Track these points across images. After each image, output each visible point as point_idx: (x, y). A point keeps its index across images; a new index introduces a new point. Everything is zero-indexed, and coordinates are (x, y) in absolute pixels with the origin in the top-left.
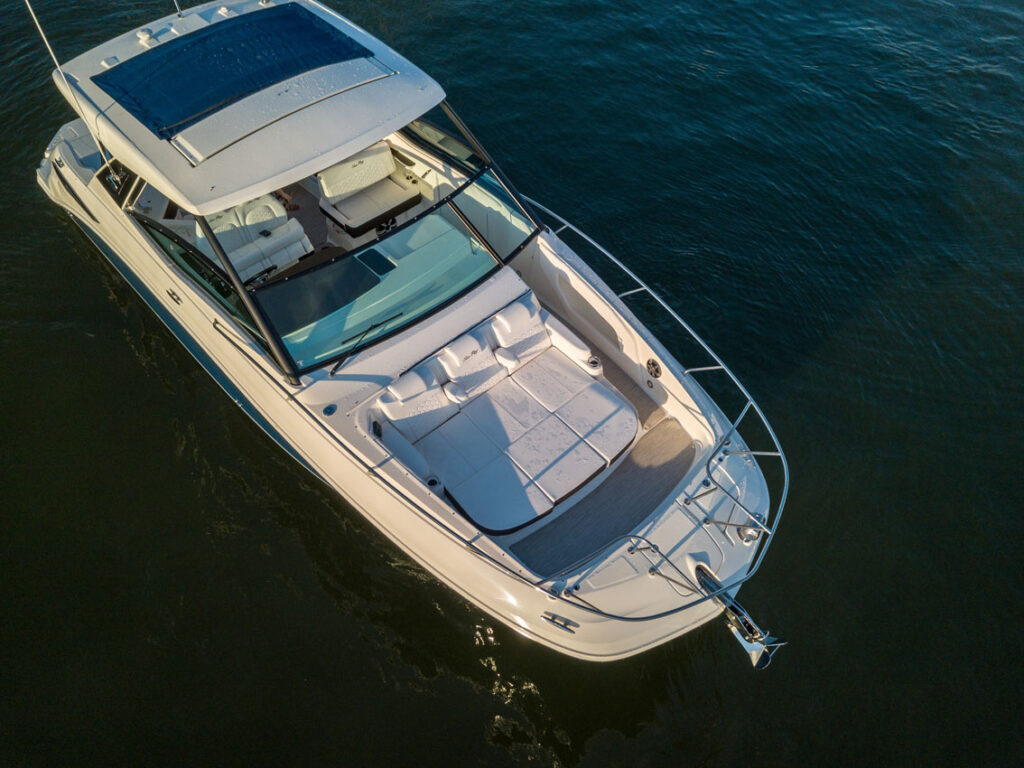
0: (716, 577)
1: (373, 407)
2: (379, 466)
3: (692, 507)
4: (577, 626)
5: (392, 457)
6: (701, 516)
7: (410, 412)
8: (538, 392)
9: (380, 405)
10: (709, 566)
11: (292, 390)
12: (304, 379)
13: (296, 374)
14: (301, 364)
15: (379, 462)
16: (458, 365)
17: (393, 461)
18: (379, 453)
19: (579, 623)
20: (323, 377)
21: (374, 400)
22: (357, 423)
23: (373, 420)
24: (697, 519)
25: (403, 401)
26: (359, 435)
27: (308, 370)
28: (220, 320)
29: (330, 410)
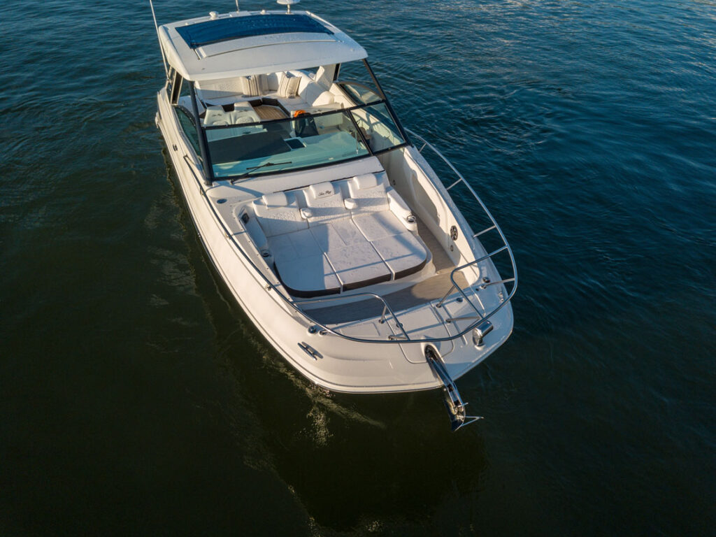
0: (442, 359)
1: (249, 205)
2: (235, 234)
3: (441, 310)
4: (321, 357)
5: (245, 232)
6: (445, 317)
7: (271, 215)
8: (366, 229)
9: (254, 206)
10: (439, 349)
11: (205, 188)
12: (214, 184)
13: (211, 179)
14: (217, 174)
15: (235, 232)
16: (315, 197)
17: (245, 234)
18: (239, 228)
19: (323, 355)
20: (227, 185)
21: (251, 202)
22: (234, 211)
23: (245, 211)
24: (442, 320)
25: (268, 206)
26: (231, 216)
27: (218, 179)
28: (190, 156)
29: (221, 201)
